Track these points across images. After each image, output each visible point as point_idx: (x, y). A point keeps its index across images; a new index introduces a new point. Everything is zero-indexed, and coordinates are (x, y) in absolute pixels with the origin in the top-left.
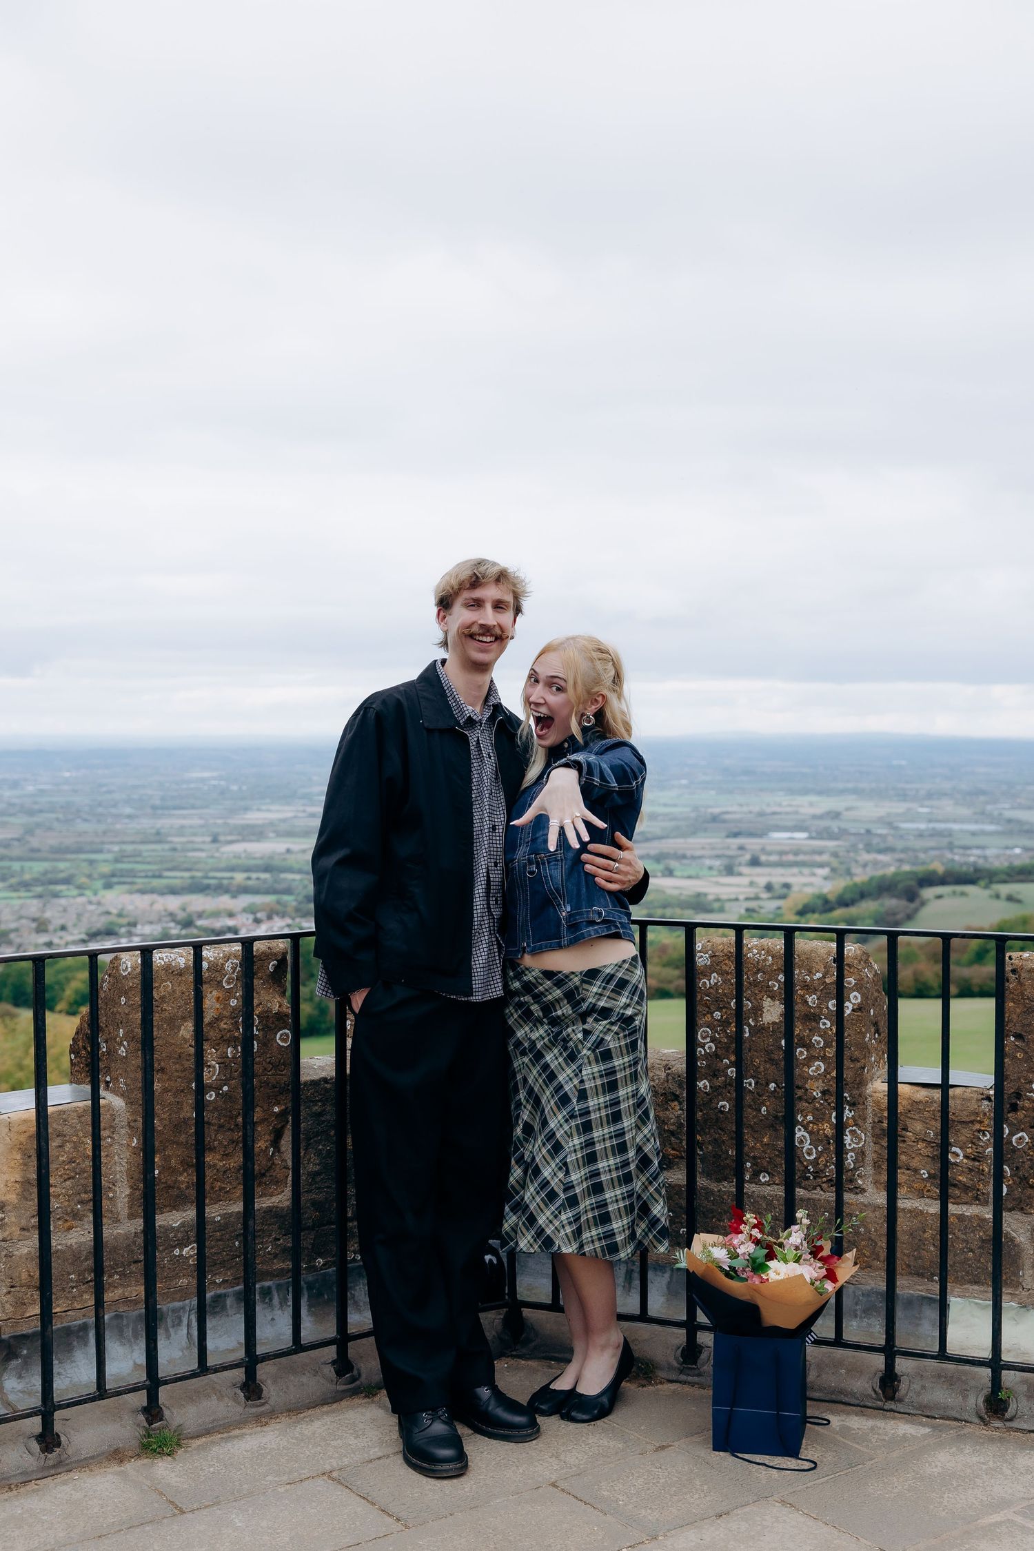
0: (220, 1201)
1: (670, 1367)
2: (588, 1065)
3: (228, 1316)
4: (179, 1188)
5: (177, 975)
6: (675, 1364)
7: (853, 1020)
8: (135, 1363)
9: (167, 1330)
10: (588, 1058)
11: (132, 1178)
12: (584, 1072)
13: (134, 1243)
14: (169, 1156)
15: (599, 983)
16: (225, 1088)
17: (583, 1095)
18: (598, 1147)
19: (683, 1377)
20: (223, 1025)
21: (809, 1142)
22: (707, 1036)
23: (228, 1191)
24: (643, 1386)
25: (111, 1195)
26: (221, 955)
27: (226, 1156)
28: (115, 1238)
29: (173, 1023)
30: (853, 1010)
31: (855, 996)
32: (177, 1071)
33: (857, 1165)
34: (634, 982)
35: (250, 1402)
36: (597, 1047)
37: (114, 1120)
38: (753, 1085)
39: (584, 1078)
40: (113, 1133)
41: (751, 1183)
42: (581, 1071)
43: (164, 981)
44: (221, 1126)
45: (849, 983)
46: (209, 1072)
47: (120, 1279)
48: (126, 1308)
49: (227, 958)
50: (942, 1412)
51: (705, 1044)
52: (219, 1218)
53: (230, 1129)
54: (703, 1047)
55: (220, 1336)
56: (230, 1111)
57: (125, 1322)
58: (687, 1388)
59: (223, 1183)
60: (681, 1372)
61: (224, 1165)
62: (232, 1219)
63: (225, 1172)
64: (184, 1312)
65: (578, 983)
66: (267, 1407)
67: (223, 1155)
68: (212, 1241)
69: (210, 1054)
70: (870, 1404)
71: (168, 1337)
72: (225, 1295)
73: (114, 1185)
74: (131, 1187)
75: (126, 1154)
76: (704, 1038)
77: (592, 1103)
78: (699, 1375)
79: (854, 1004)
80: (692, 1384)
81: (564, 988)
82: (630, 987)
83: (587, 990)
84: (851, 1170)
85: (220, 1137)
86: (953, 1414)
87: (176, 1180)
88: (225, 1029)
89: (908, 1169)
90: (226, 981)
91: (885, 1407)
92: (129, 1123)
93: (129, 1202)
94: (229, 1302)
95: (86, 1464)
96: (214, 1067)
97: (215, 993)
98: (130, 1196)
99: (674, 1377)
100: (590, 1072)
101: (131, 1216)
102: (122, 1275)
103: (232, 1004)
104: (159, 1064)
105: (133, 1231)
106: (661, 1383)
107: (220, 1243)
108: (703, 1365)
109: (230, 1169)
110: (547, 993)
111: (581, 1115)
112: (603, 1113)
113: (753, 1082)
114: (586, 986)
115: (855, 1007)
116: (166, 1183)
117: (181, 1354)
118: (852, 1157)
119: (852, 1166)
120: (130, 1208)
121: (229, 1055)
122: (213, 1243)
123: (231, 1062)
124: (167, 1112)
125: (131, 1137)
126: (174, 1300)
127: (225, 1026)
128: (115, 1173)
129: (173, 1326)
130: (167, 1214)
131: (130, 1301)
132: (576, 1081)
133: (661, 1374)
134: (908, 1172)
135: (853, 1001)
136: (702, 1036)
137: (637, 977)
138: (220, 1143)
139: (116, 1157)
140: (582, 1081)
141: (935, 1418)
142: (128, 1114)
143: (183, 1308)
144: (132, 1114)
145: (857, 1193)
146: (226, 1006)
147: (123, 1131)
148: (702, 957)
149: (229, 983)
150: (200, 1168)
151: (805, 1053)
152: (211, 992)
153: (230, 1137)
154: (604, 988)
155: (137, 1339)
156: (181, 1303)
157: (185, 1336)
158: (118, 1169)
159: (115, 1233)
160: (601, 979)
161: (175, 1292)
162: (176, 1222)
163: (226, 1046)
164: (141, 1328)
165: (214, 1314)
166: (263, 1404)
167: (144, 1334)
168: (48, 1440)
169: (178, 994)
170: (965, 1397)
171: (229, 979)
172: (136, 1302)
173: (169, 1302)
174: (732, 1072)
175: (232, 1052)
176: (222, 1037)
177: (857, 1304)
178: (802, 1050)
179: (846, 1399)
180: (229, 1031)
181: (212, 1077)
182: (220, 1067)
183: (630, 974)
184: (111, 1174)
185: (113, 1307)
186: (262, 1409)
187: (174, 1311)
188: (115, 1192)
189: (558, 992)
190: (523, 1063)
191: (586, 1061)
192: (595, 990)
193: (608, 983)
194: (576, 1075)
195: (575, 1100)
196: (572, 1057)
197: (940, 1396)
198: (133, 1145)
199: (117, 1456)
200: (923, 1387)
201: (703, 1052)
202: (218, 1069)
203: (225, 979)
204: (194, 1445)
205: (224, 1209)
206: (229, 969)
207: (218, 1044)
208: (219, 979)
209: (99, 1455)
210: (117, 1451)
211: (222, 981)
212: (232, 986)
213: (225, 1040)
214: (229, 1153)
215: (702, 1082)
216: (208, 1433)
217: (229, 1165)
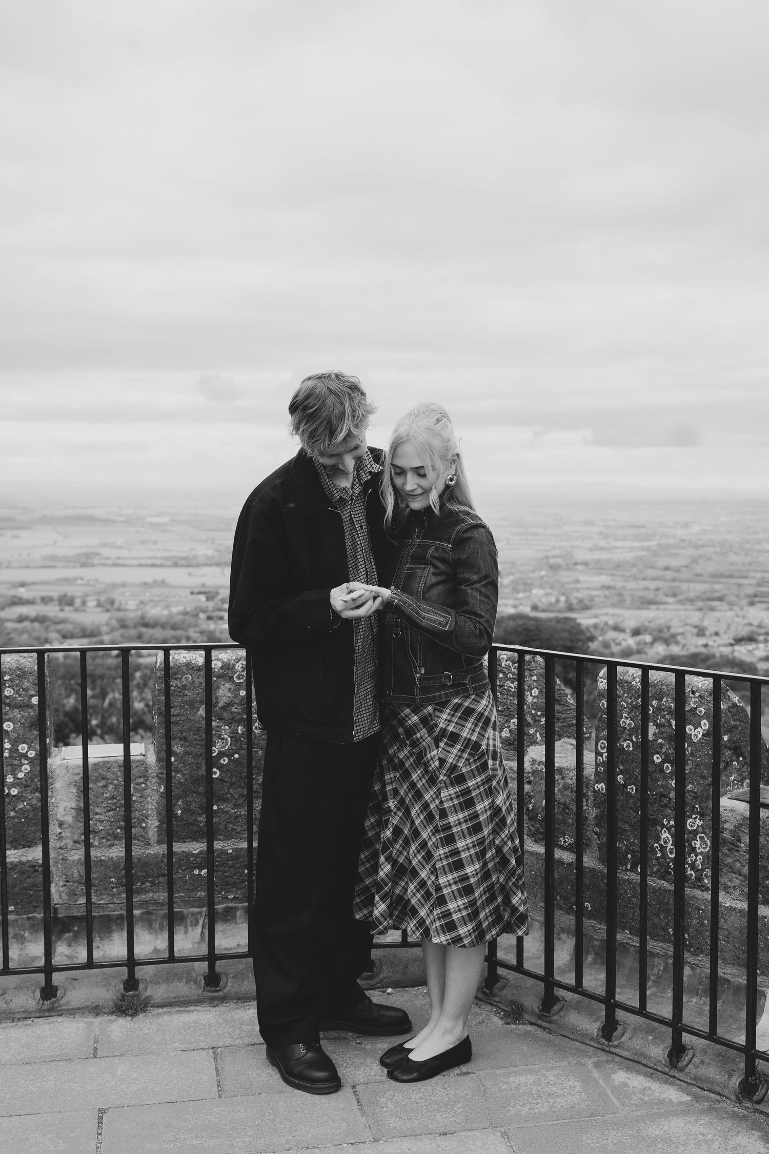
0: (233, 838)
1: (533, 1012)
2: (445, 789)
3: (236, 924)
4: (198, 826)
5: (196, 670)
6: (537, 1010)
7: (702, 743)
9: (186, 928)
10: (445, 782)
11: (160, 814)
12: (442, 795)
13: (162, 861)
14: (190, 802)
15: (448, 711)
16: (236, 756)
17: (443, 814)
18: (463, 855)
19: (540, 1022)
20: (233, 709)
21: (671, 842)
22: (604, 748)
23: (238, 833)
24: (508, 1024)
25: (144, 825)
26: (233, 657)
27: (236, 806)
28: (146, 856)
29: (192, 705)
30: (703, 735)
31: (705, 723)
32: (196, 740)
33: (704, 867)
34: (479, 710)
35: (209, 988)
36: (452, 773)
37: (147, 771)
38: (634, 791)
39: (443, 799)
40: (147, 780)
41: (631, 872)
42: (440, 793)
43: (184, 674)
44: (233, 784)
45: (701, 712)
46: (223, 743)
47: (150, 886)
48: (154, 907)
49: (238, 660)
50: (710, 1086)
51: (603, 753)
52: (231, 851)
53: (240, 786)
54: (602, 756)
55: (227, 937)
56: (240, 773)
57: (154, 917)
58: (539, 1032)
59: (235, 825)
60: (540, 1017)
61: (235, 813)
62: (242, 853)
63: (236, 818)
64: (201, 916)
65: (431, 711)
66: (221, 993)
67: (235, 805)
68: (225, 867)
69: (225, 729)
70: (660, 1069)
71: (186, 933)
72: (236, 909)
73: (146, 818)
74: (159, 821)
75: (156, 797)
76: (602, 749)
77: (452, 819)
78: (550, 1022)
79: (704, 730)
80: (544, 1029)
81: (420, 714)
82: (476, 715)
83: (439, 717)
84: (700, 870)
85: (232, 791)
86: (718, 1089)
87: (196, 820)
88: (235, 712)
89: (741, 875)
90: (237, 677)
91: (670, 1074)
92: (158, 774)
93: (158, 831)
94: (238, 913)
95: (73, 1012)
96: (227, 740)
97: (227, 685)
98: (158, 827)
99: (533, 1020)
100: (447, 794)
101: (159, 842)
102: (152, 883)
103: (241, 694)
104: (182, 734)
105: (162, 852)
106: (523, 1024)
107: (231, 869)
108: (554, 1015)
109: (240, 816)
110: (407, 719)
111: (443, 830)
112: (464, 826)
113: (634, 788)
114: (437, 714)
115: (705, 732)
116: (187, 821)
118: (700, 859)
119: (700, 867)
120: (159, 836)
121: (240, 732)
122: (227, 869)
123: (241, 737)
124: (188, 769)
125: (159, 785)
126: (193, 906)
127: (236, 710)
128: (147, 810)
129: (191, 925)
130: (189, 844)
131: (157, 903)
132: (437, 802)
133: (526, 1017)
134: (741, 877)
135: (703, 727)
136: (601, 747)
137: (483, 706)
138: (232, 796)
139: (149, 799)
140: (441, 802)
141: (705, 1090)
142: (157, 768)
143: (200, 913)
144: (160, 768)
145: (703, 891)
146: (237, 695)
147: (154, 780)
149: (238, 678)
150: (210, 814)
151: (670, 768)
152: (224, 685)
153: (240, 792)
154: (453, 715)
155: (162, 931)
156: (199, 910)
157: (199, 934)
158: (150, 807)
159: (146, 852)
160: (450, 707)
161: (194, 901)
162: (195, 850)
163: (236, 725)
164: (166, 923)
165: (226, 921)
166: (219, 991)
168: (49, 992)
169: (197, 684)
170: (730, 1076)
171: (239, 675)
172: (162, 904)
173: (189, 908)
174: (620, 778)
175: (241, 730)
176: (233, 718)
178: (669, 765)
179: (644, 1061)
180: (239, 714)
181: (225, 746)
182: (231, 740)
183: (476, 703)
184: (144, 810)
185: (141, 906)
186: (217, 994)
187: (193, 914)
188: (147, 823)
189: (416, 717)
190: (395, 777)
191: (443, 785)
192: (445, 716)
193: (456, 711)
194: (437, 797)
195: (437, 818)
196: (432, 781)
197: (712, 1072)
198: (161, 791)
199: (96, 1010)
200: (702, 1062)
201: (601, 761)
202: (230, 741)
203: (236, 675)
204: (155, 1012)
205: (235, 845)
206: (239, 668)
207: (231, 723)
208: (230, 675)
209: (83, 1008)
210: (97, 1007)
211: (233, 677)
212: (242, 681)
213: (236, 721)
214: (240, 804)
215: (601, 785)
216: (170, 1005)
217: (240, 812)
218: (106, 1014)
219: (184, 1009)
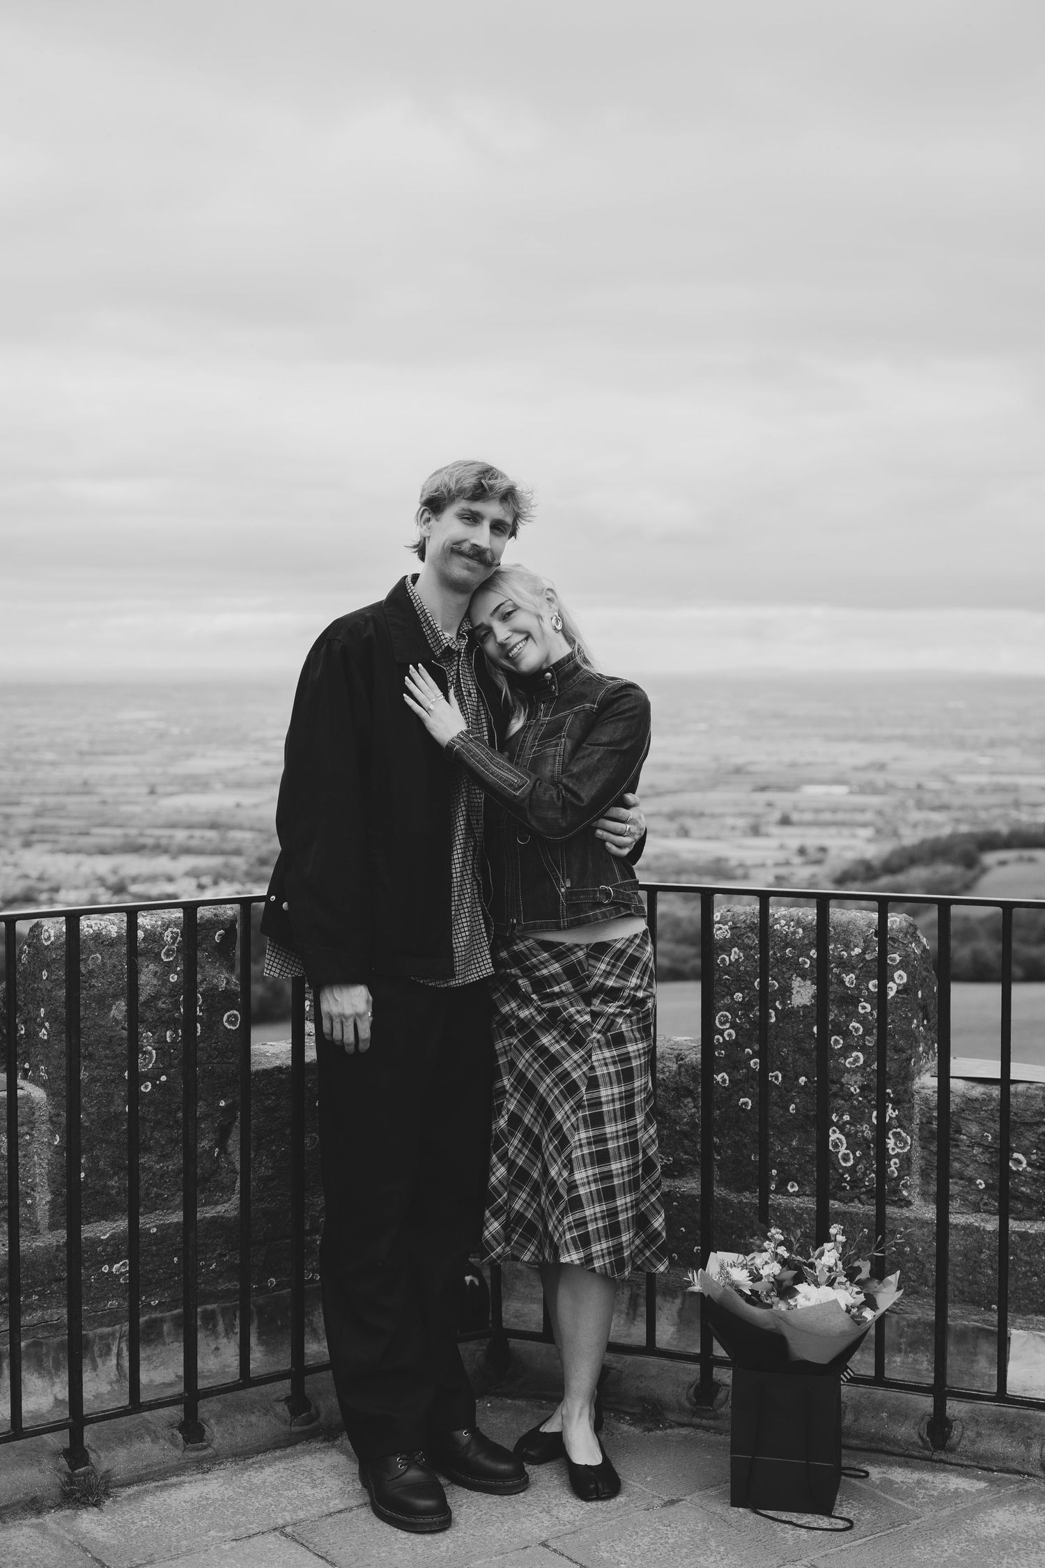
0: (156, 1209)
1: (682, 1409)
2: (598, 1051)
3: (164, 1344)
4: (109, 1194)
5: (108, 945)
6: (687, 1405)
7: (897, 1003)
8: (56, 1399)
9: (93, 1361)
10: (598, 1042)
11: (54, 1182)
12: (593, 1059)
13: (56, 1257)
14: (97, 1157)
15: (607, 959)
16: (164, 1078)
17: (593, 1083)
18: (611, 1145)
19: (697, 1421)
20: (160, 1005)
21: (845, 1145)
22: (726, 1021)
23: (164, 1199)
24: (650, 1430)
25: (29, 1201)
26: (160, 923)
27: (163, 1157)
28: (33, 1252)
29: (103, 1002)
30: (898, 992)
31: (900, 976)
32: (107, 1057)
33: (902, 1173)
34: (644, 960)
35: (190, 1445)
36: (607, 1031)
37: (33, 1114)
38: (780, 1079)
39: (595, 1064)
40: (32, 1129)
41: (777, 1194)
42: (590, 1056)
43: (92, 952)
44: (158, 1122)
45: (893, 960)
46: (144, 1059)
47: (39, 1300)
48: (46, 1334)
49: (166, 926)
50: (1000, 1464)
51: (723, 1031)
52: (155, 1230)
53: (168, 1126)
54: (722, 1035)
55: (156, 1368)
56: (169, 1106)
57: (44, 1351)
58: (701, 1434)
59: (160, 1189)
60: (694, 1414)
61: (161, 1168)
62: (170, 1231)
63: (162, 1176)
64: (114, 1339)
65: (582, 958)
66: (210, 1451)
67: (160, 1156)
68: (146, 1256)
69: (147, 1037)
70: (916, 1454)
71: (95, 1368)
72: (162, 1320)
73: (33, 1190)
74: (53, 1192)
75: (47, 1154)
76: (722, 1023)
77: (604, 1092)
78: (716, 1418)
79: (899, 985)
80: (707, 1429)
84: (895, 1179)
85: (157, 1135)
86: (1014, 1465)
87: (105, 1186)
88: (163, 1009)
89: (962, 1179)
90: (165, 954)
91: (935, 1457)
92: (51, 1117)
93: (50, 1210)
94: (165, 1328)
96: (150, 1053)
97: (151, 967)
98: (51, 1203)
99: (685, 1420)
100: (600, 1057)
101: (52, 1227)
102: (42, 1295)
103: (171, 980)
104: (86, 1049)
105: (55, 1244)
106: (671, 1427)
107: (156, 1259)
108: (720, 1406)
109: (168, 1173)
110: (541, 967)
111: (590, 1106)
112: (617, 1105)
113: (780, 1075)
114: (592, 962)
115: (900, 988)
116: (94, 1188)
117: (109, 1388)
118: (895, 1164)
119: (896, 1175)
120: (51, 1216)
121: (168, 1040)
122: (148, 1259)
123: (170, 1048)
124: (95, 1105)
125: (53, 1134)
126: (102, 1325)
127: (164, 1006)
128: (34, 1176)
129: (101, 1356)
130: (95, 1225)
131: (51, 1326)
132: (585, 1068)
133: (671, 1417)
134: (962, 1182)
135: (898, 981)
136: (720, 1022)
137: (647, 954)
138: (157, 1142)
139: (36, 1158)
140: (592, 1068)
141: (993, 1471)
142: (49, 1107)
143: (112, 1334)
144: (55, 1107)
145: (901, 1207)
146: (165, 982)
147: (44, 1128)
148: (720, 928)
149: (168, 955)
150: (133, 1171)
151: (841, 1041)
152: (147, 966)
153: (169, 1136)
155: (59, 1370)
156: (110, 1329)
157: (115, 1367)
158: (38, 1171)
159: (33, 1246)
160: (611, 955)
161: (103, 1316)
162: (104, 1234)
163: (164, 1029)
164: (63, 1357)
165: (149, 1342)
166: (205, 1448)
167: (66, 1365)
169: (109, 968)
170: (1028, 1446)
171: (168, 950)
172: (57, 1327)
173: (95, 1328)
174: (755, 1064)
175: (171, 1036)
176: (160, 1018)
177: (901, 1336)
178: (838, 1038)
179: (888, 1448)
180: (168, 1011)
181: (147, 1065)
182: (156, 1053)
183: (640, 950)
184: (30, 1177)
185: (31, 1333)
186: (204, 1453)
187: (102, 1337)
188: (33, 1198)
189: (557, 965)
191: (596, 1046)
192: (603, 967)
193: (617, 959)
194: (585, 1061)
195: (583, 1089)
196: (579, 1041)
197: (998, 1444)
198: (56, 1143)
199: (34, 1506)
200: (979, 1434)
201: (721, 1040)
202: (155, 1055)
203: (164, 950)
204: (124, 1494)
205: (161, 1220)
206: (169, 939)
207: (155, 1027)
208: (156, 950)
209: (14, 1505)
210: (34, 1500)
211: (160, 953)
212: (171, 959)
213: (163, 1022)
214: (168, 1154)
215: (720, 1075)
216: (140, 1480)
217: (167, 1168)
218: (52, 1508)
219: (161, 1483)
